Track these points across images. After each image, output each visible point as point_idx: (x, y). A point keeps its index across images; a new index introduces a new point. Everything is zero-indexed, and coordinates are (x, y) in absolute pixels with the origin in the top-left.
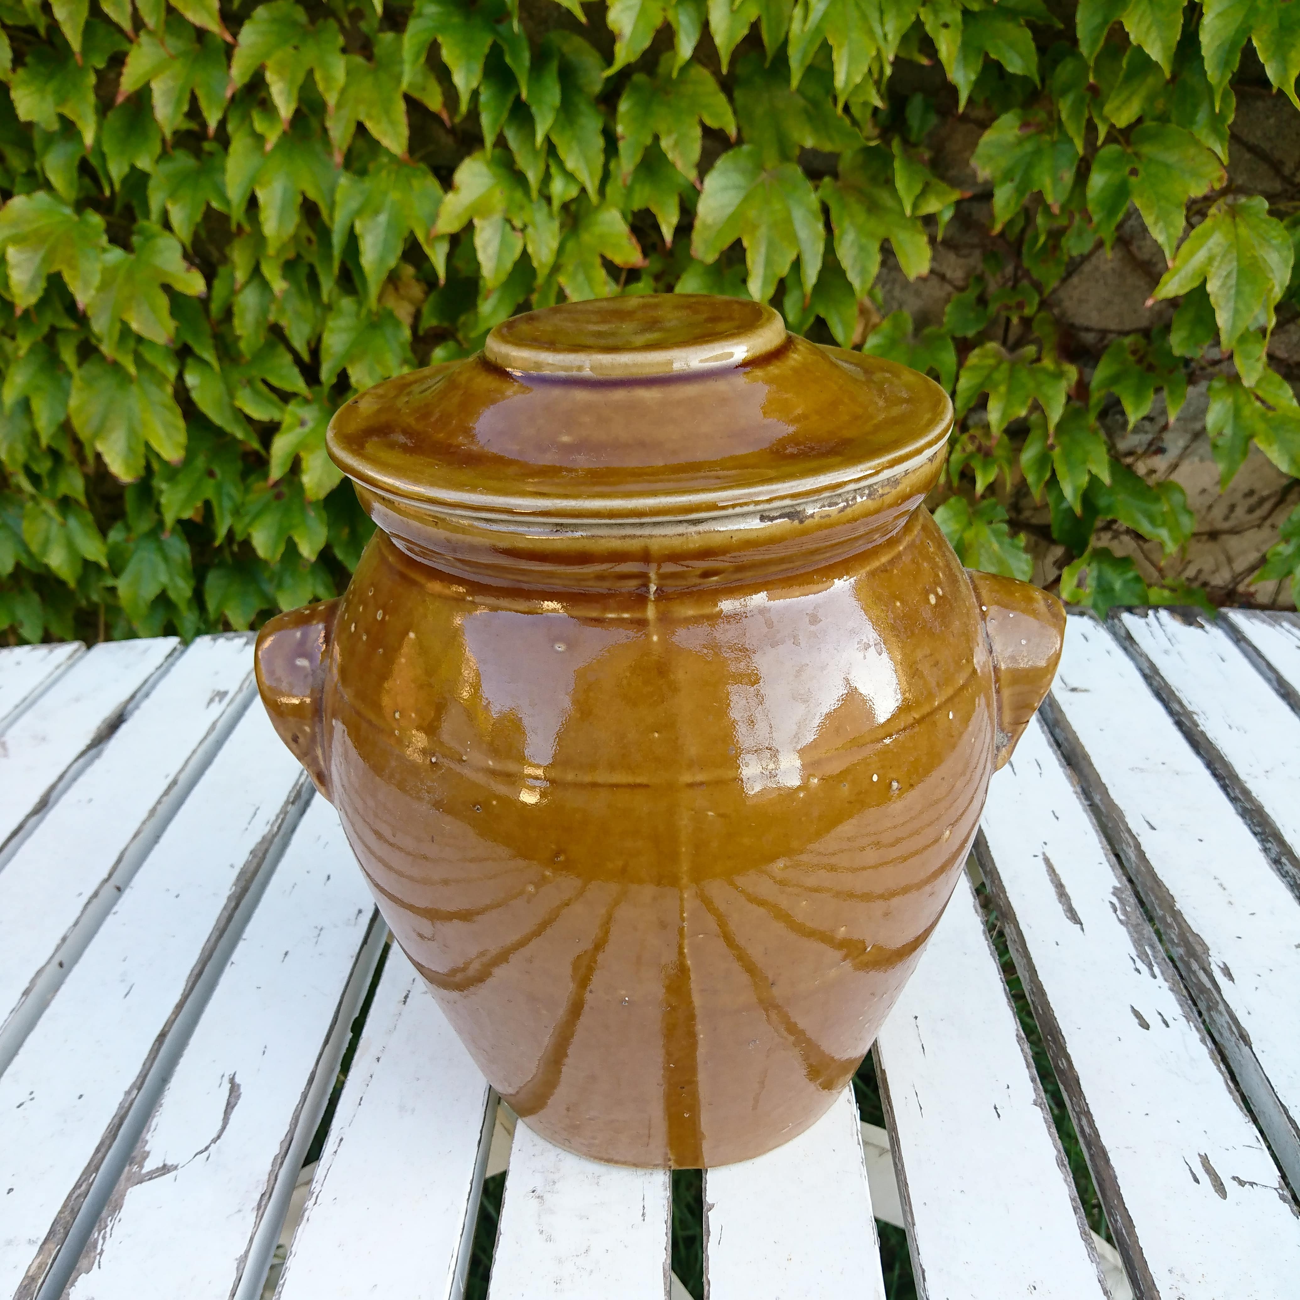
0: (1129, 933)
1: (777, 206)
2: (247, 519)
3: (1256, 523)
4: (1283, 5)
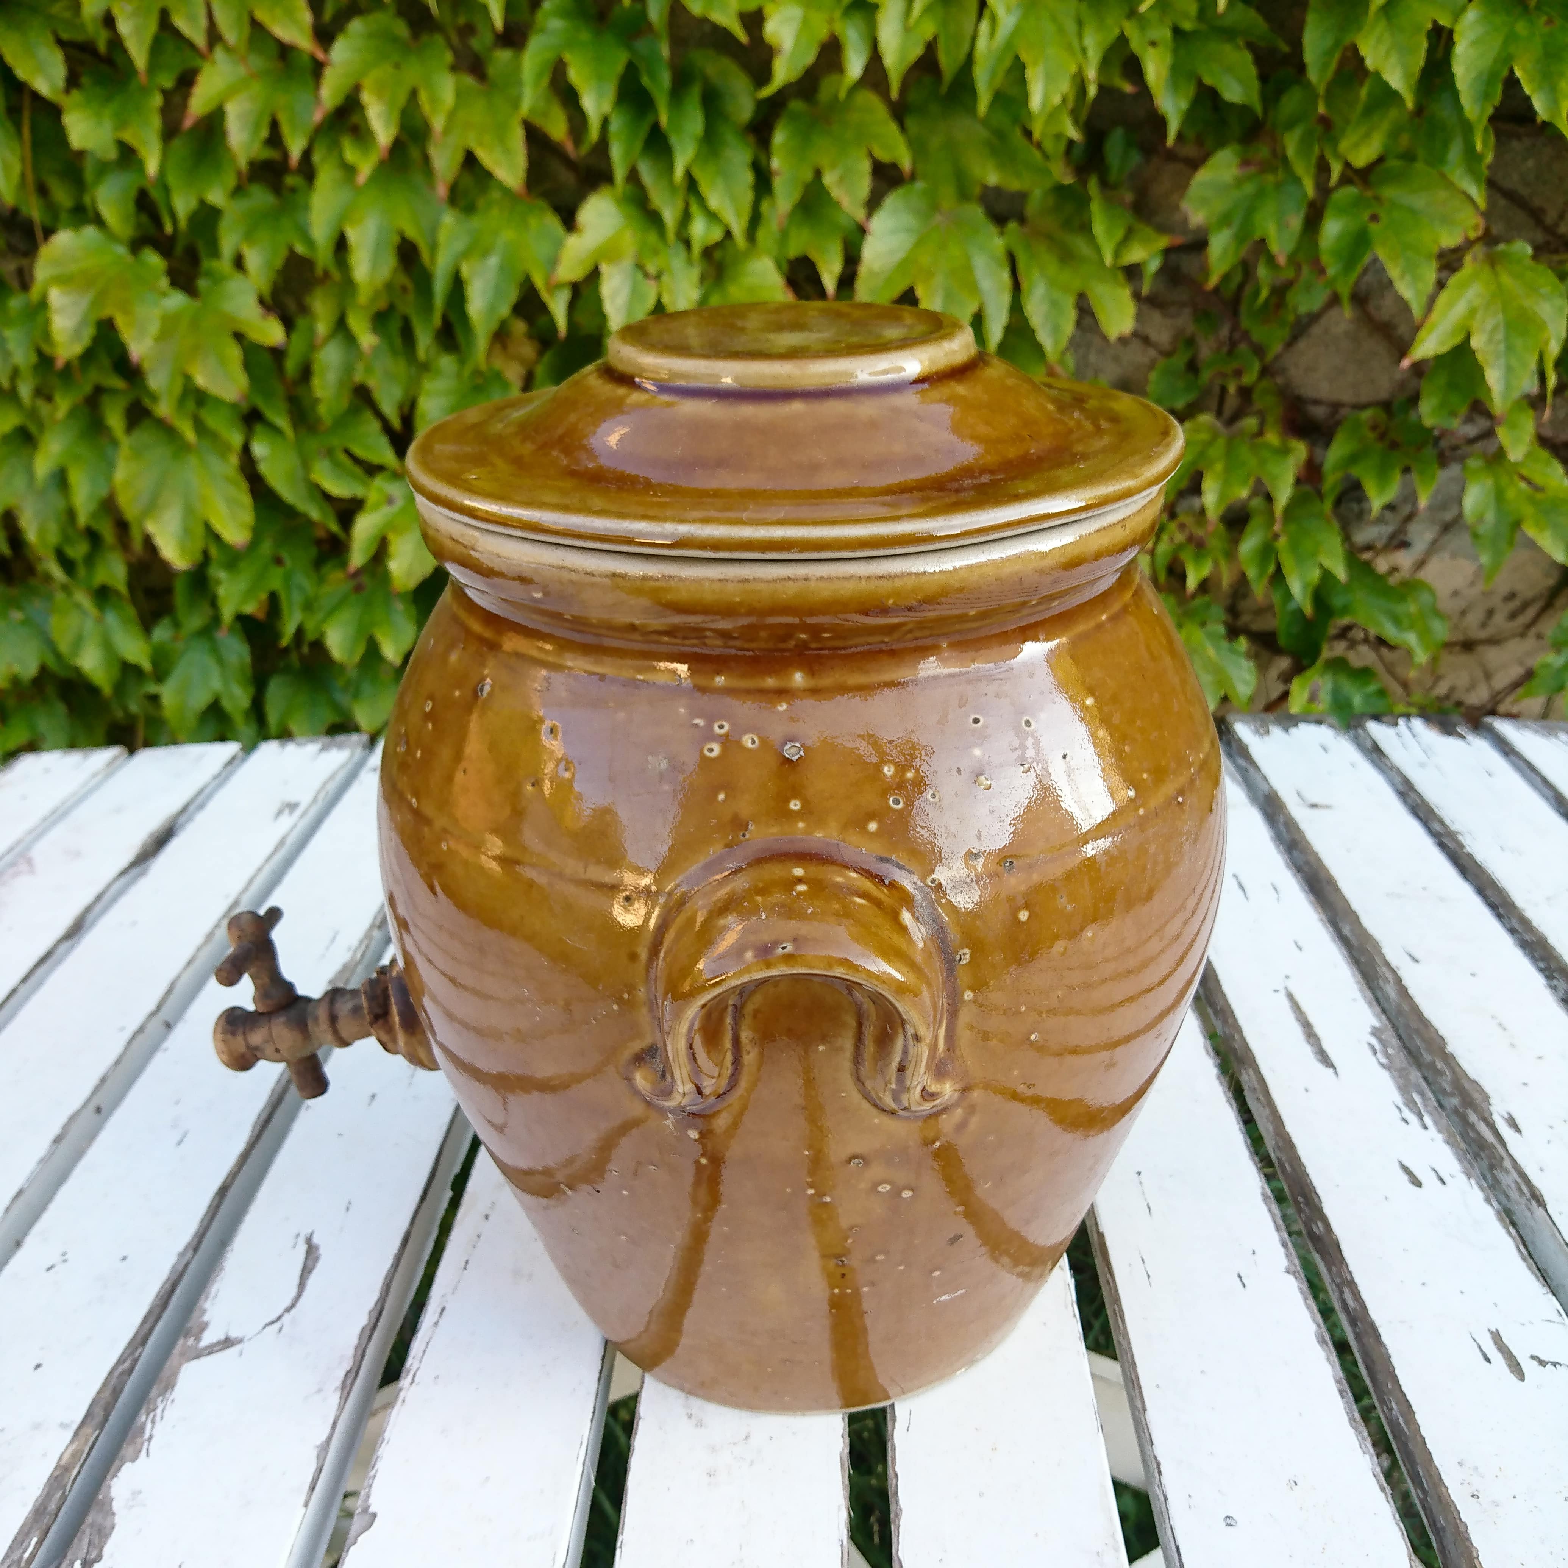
0: (1394, 1078)
1: (954, 251)
2: (320, 616)
3: (1519, 632)
4: (1546, 29)
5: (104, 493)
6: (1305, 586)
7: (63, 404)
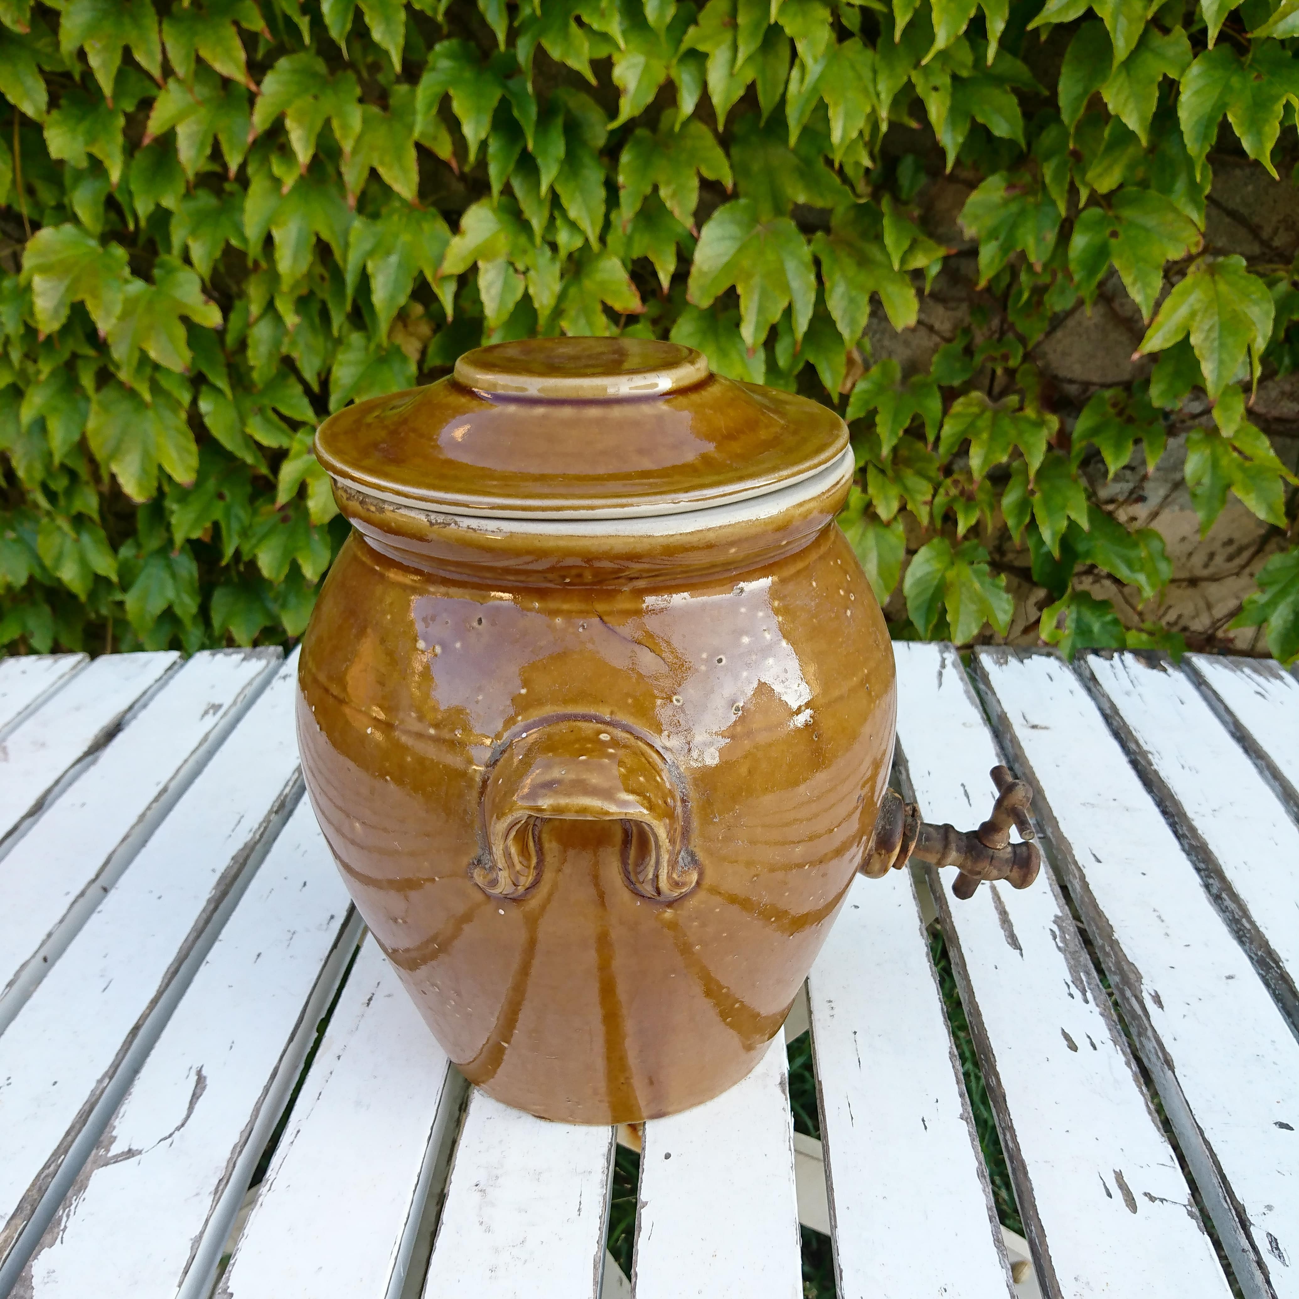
0: (1066, 959)
1: (771, 256)
2: (254, 541)
3: (1235, 571)
4: (1256, 83)
5: (77, 437)
6: (1054, 534)
7: (45, 368)
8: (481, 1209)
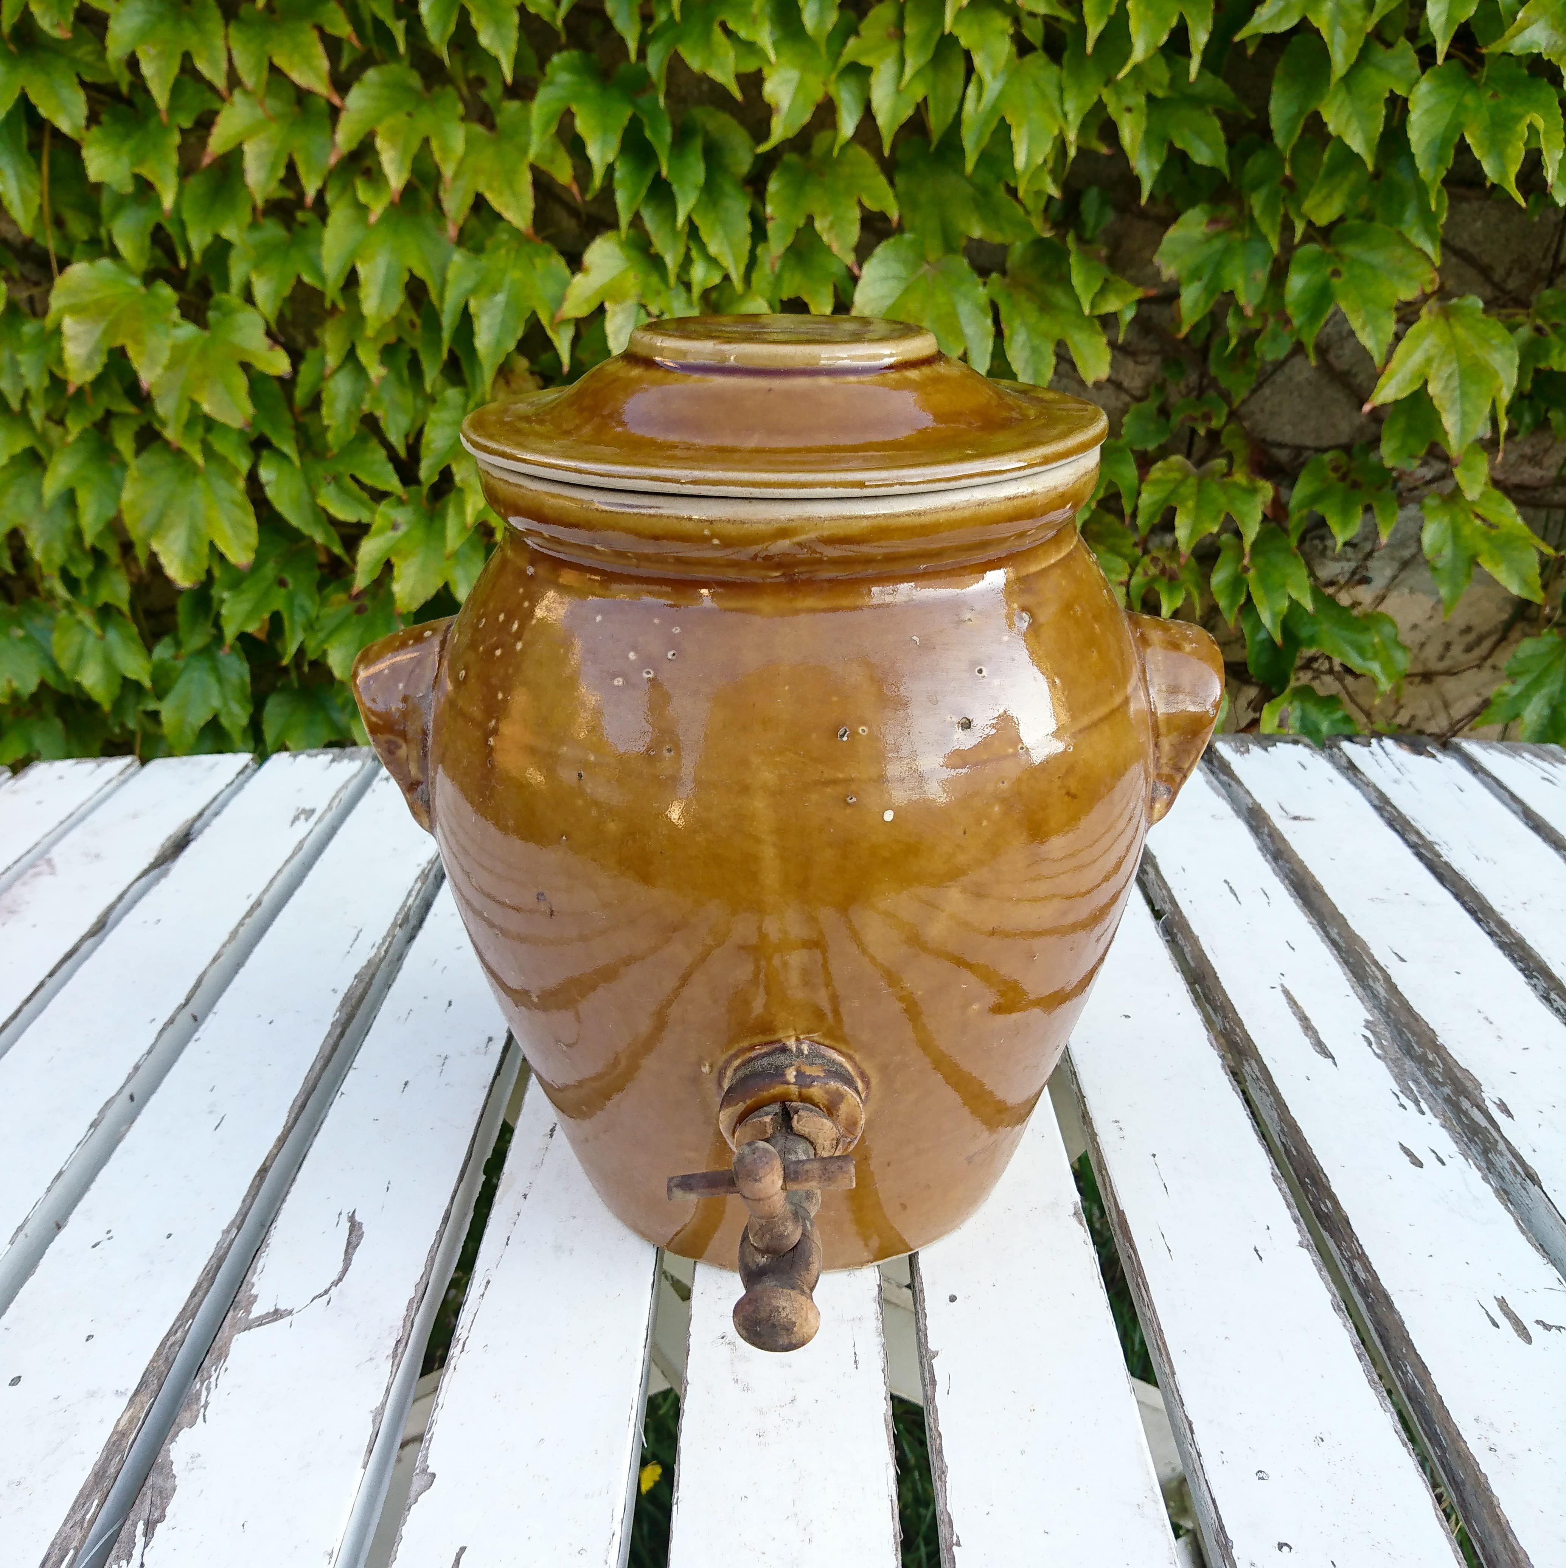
0: (1389, 1067)
1: (941, 299)
2: (322, 635)
3: (1476, 663)
4: (1492, 102)
5: (111, 513)
6: (1274, 615)
7: (75, 427)
8: (732, 1363)
